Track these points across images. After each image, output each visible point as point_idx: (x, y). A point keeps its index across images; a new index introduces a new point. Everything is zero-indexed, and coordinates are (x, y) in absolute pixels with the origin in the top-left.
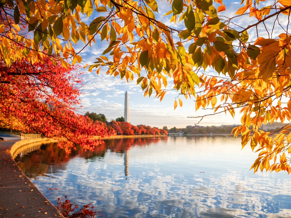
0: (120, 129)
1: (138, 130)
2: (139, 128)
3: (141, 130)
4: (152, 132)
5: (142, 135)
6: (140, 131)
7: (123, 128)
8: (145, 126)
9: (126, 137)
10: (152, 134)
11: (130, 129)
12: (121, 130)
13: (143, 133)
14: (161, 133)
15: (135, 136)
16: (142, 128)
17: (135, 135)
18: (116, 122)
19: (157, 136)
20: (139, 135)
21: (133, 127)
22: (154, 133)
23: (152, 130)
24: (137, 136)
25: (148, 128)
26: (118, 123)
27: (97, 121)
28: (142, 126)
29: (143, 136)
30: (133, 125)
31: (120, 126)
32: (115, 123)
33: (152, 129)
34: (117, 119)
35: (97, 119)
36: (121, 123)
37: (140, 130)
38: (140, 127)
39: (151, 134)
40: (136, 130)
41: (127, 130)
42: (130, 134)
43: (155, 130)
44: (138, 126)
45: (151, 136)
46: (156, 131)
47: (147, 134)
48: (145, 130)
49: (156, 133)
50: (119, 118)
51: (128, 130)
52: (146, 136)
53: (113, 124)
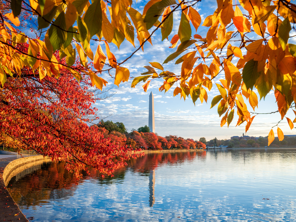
0: (143, 142)
1: (166, 143)
2: (168, 141)
3: (171, 143)
4: (185, 145)
5: (172, 149)
6: (170, 144)
7: (148, 140)
8: (176, 137)
9: (152, 152)
10: (186, 148)
11: (156, 141)
12: (144, 143)
13: (173, 147)
14: (197, 147)
15: (163, 150)
16: (173, 139)
17: (164, 149)
18: (138, 133)
19: (192, 150)
20: (168, 149)
21: (160, 140)
22: (188, 146)
23: (185, 143)
24: (165, 151)
25: (180, 140)
26: (140, 135)
27: (114, 132)
28: (172, 137)
29: (173, 151)
30: (160, 137)
31: (143, 137)
32: (137, 134)
33: (185, 142)
34: (139, 129)
35: (113, 130)
36: (144, 134)
37: (169, 143)
38: (169, 138)
39: (184, 147)
40: (165, 143)
41: (152, 143)
42: (157, 149)
43: (189, 143)
44: (167, 137)
45: (184, 151)
46: (191, 144)
47: (178, 148)
48: (177, 142)
49: (191, 147)
50: (142, 128)
51: (154, 143)
52: (177, 151)
53: (135, 135)
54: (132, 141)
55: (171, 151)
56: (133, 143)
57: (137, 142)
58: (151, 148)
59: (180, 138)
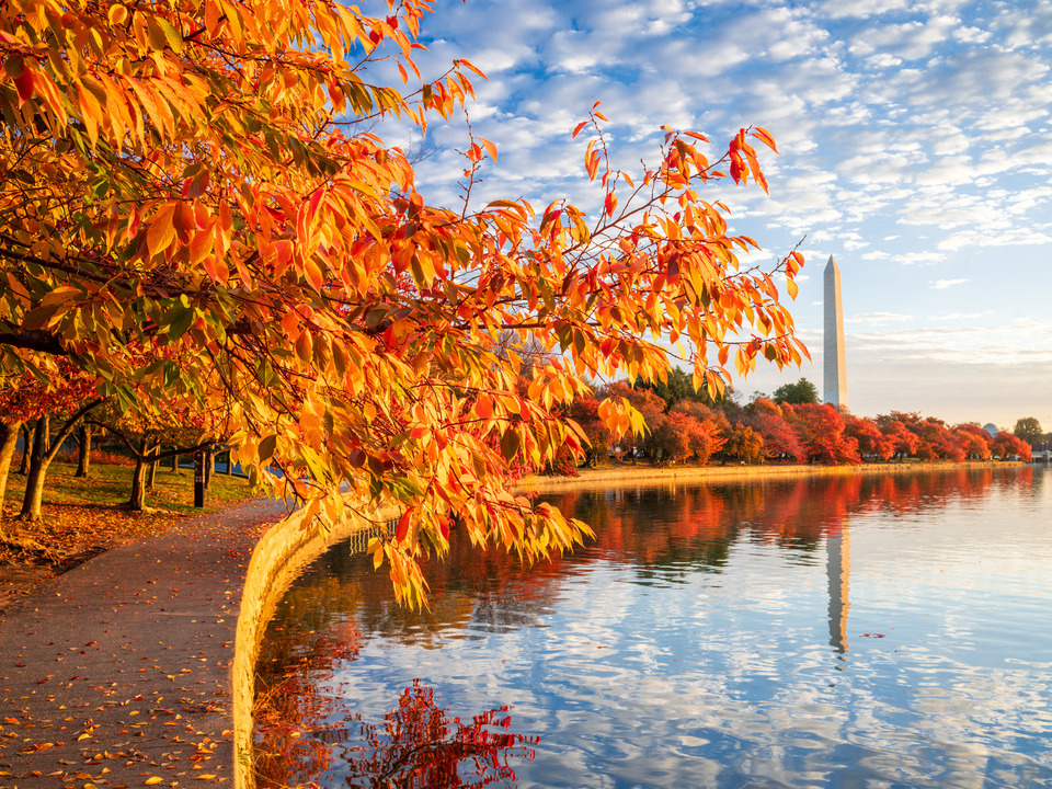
0: (789, 437)
1: (876, 440)
2: (885, 431)
3: (894, 438)
4: (950, 447)
5: (901, 461)
6: (889, 444)
7: (807, 431)
8: (915, 418)
9: (821, 471)
10: (952, 457)
11: (838, 434)
12: (794, 442)
13: (902, 452)
14: (995, 452)
15: (864, 466)
16: (902, 427)
17: (864, 460)
18: (772, 405)
19: (976, 465)
20: (883, 460)
21: (854, 429)
22: (961, 451)
23: (948, 440)
24: (873, 469)
25: (932, 427)
26: (781, 412)
27: (686, 405)
28: (903, 418)
29: (904, 468)
30: (853, 417)
31: (790, 421)
32: (770, 411)
33: (949, 435)
34: (779, 392)
35: (683, 397)
36: (796, 411)
37: (888, 440)
38: (888, 424)
39: (943, 455)
40: (867, 439)
41: (824, 441)
42: (843, 461)
43: (964, 438)
44: (881, 419)
45: (947, 466)
46: (972, 443)
47: (922, 456)
48: (916, 437)
49: (973, 453)
50: (790, 386)
51: (832, 438)
52: (917, 468)
53: (761, 415)
54: (748, 432)
55: (893, 468)
56: (752, 439)
57: (768, 437)
58: (817, 456)
59: (930, 420)
